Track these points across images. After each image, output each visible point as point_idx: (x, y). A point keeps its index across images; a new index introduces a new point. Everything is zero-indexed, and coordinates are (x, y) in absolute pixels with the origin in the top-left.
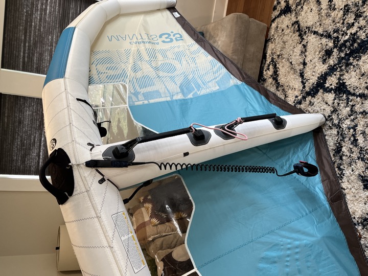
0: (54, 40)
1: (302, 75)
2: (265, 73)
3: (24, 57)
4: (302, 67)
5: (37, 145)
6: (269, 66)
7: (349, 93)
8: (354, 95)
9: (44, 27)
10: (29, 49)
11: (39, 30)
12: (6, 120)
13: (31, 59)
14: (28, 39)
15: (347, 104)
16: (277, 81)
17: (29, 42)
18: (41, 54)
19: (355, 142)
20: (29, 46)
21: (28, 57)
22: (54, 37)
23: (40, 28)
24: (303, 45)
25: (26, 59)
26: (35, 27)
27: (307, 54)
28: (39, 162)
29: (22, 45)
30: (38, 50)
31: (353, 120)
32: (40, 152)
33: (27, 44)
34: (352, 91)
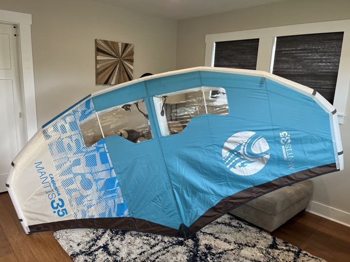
0: (299, 70)
4: (216, 236)
5: (230, 64)
11: (305, 59)
13: (284, 55)
14: (298, 52)
18: (287, 62)
20: (293, 54)
25: (284, 52)
26: (307, 56)
28: (221, 66)
29: (294, 49)
30: (290, 60)
32: (227, 66)
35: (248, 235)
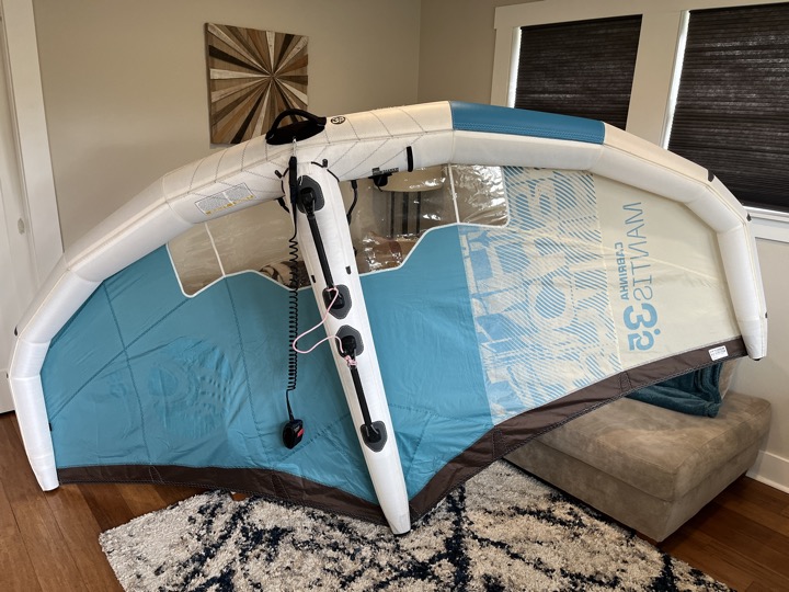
0: (748, 104)
1: (500, 545)
2: (569, 506)
3: (713, 49)
4: (514, 551)
5: (560, 87)
6: (576, 516)
7: (403, 575)
8: (395, 578)
9: (774, 83)
10: (728, 57)
11: (769, 74)
12: (601, 32)
13: (709, 62)
14: (749, 52)
15: (391, 566)
16: (531, 513)
17: (741, 57)
18: (718, 81)
19: (335, 547)
20: (734, 57)
21: (712, 58)
22: (754, 104)
23: (774, 74)
24: (553, 571)
25: (709, 54)
26: (774, 65)
27: (531, 567)
28: (534, 92)
29: (738, 44)
30: (727, 75)
31: (363, 559)
32: (550, 93)
33: (737, 53)
34: (403, 579)
35: (596, 549)
